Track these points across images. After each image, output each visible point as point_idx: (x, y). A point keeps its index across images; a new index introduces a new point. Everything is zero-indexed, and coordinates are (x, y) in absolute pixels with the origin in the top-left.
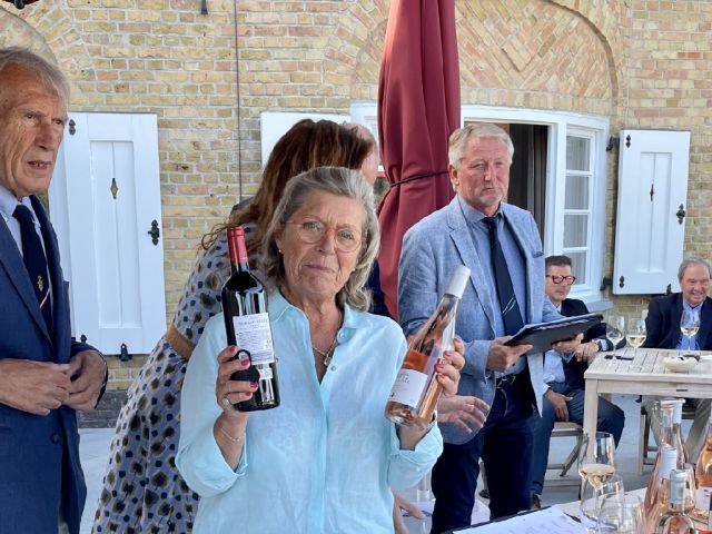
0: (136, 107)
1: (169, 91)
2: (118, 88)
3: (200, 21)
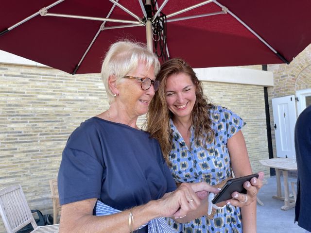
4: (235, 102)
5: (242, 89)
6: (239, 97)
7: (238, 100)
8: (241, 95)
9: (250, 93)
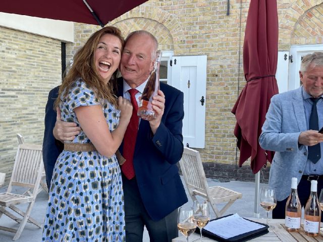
0: (199, 53)
1: (212, 46)
2: (193, 46)
3: (226, 18)
4: (22, 60)
5: (33, 41)
6: (28, 52)
7: (27, 58)
8: (31, 50)
9: (44, 49)
